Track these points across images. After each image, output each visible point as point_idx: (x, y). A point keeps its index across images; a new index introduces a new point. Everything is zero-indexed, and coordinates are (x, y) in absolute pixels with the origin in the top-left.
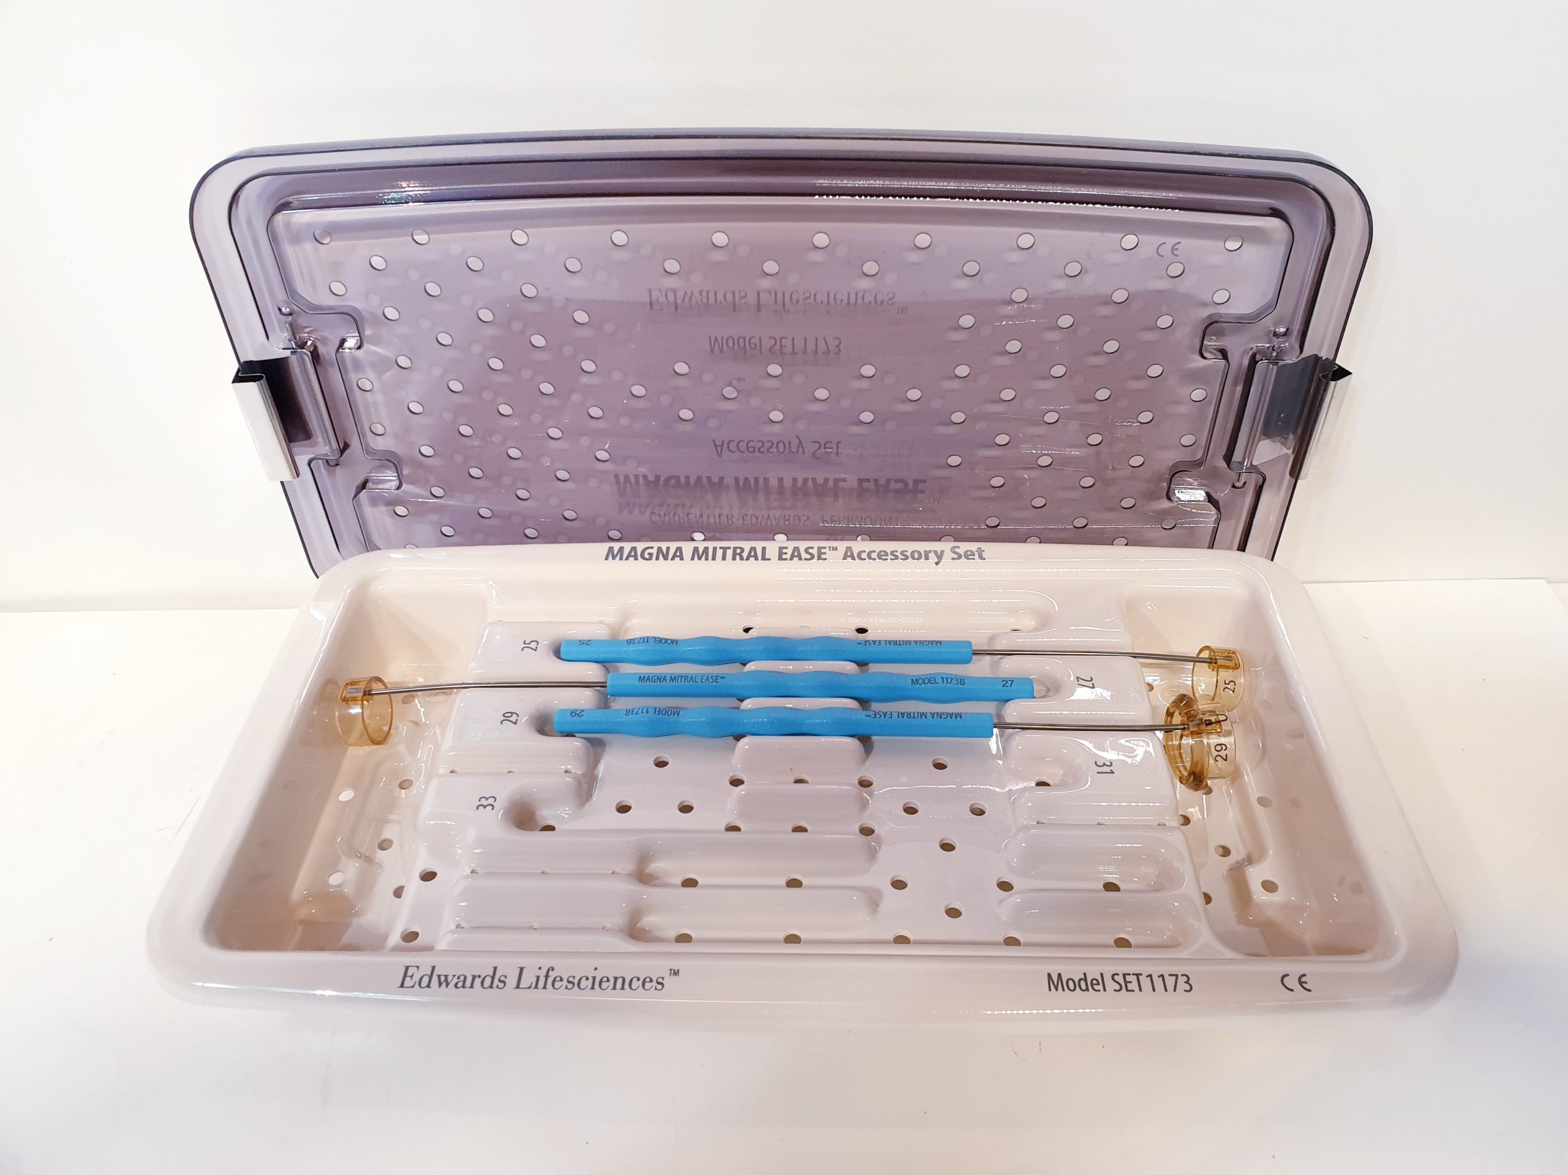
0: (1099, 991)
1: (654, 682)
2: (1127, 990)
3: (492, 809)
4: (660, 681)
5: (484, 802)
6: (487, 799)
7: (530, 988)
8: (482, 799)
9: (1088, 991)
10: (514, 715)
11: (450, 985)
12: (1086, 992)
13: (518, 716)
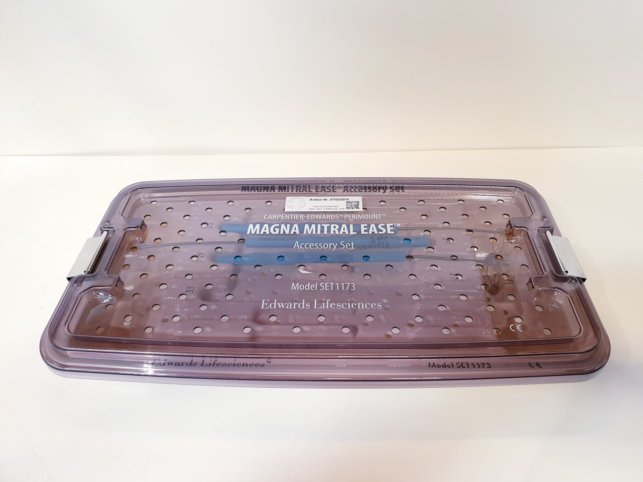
0: (450, 367)
1: (267, 241)
2: (463, 367)
3: (192, 292)
4: (269, 240)
5: (189, 289)
6: (190, 288)
7: (207, 365)
8: (188, 288)
9: (446, 367)
10: (202, 254)
11: (173, 364)
12: (445, 368)
13: (204, 254)
